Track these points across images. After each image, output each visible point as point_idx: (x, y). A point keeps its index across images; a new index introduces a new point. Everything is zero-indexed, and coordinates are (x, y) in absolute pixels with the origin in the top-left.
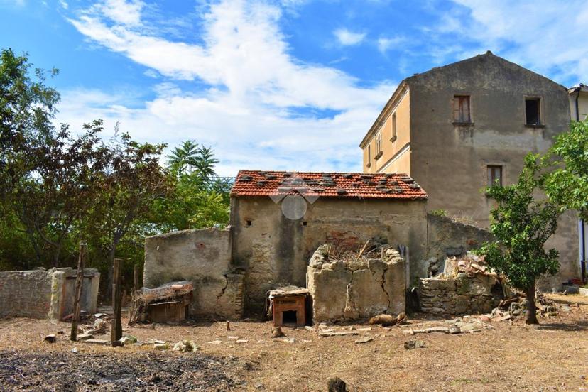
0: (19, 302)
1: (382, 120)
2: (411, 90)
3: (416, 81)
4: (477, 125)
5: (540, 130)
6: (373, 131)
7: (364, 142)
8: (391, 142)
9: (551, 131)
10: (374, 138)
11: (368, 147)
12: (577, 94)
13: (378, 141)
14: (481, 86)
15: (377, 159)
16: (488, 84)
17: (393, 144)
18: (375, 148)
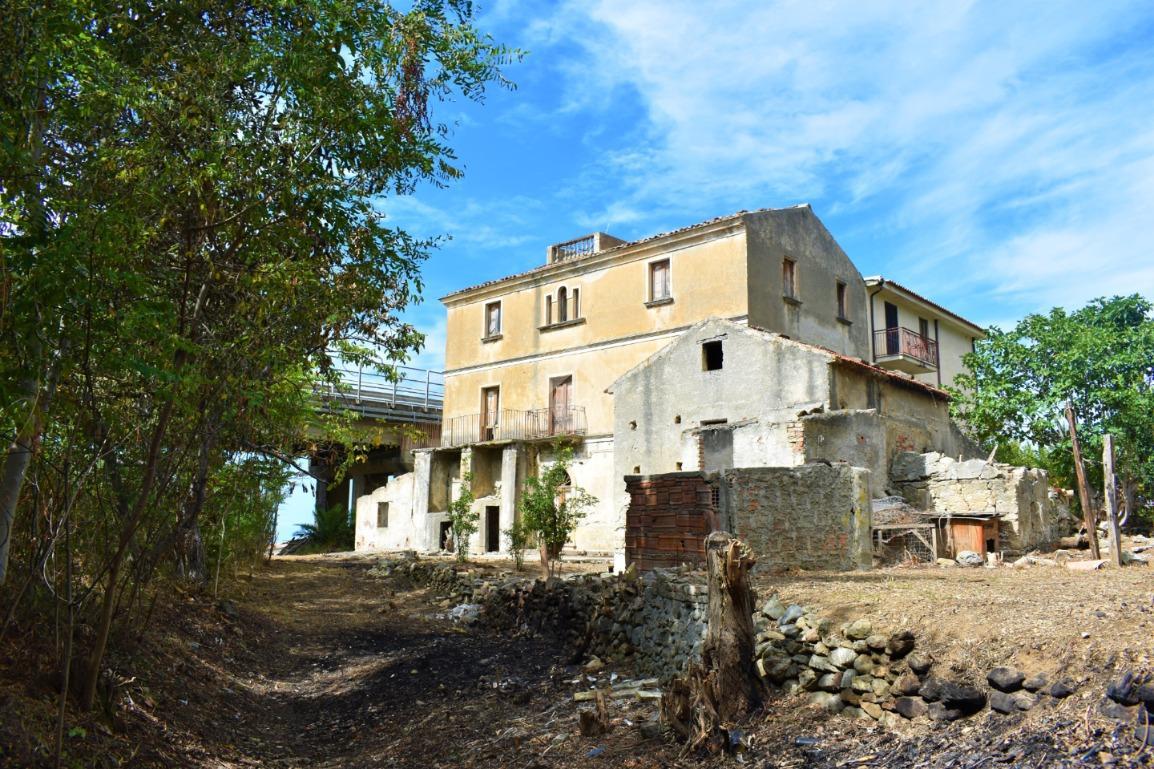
0: (794, 535)
1: (596, 264)
2: (748, 235)
3: (752, 222)
4: (803, 306)
5: (847, 328)
6: (536, 279)
7: (469, 294)
8: (644, 306)
9: (854, 332)
10: (530, 291)
11: (482, 304)
12: (878, 289)
13: (555, 299)
14: (804, 252)
15: (544, 330)
16: (809, 250)
17: (653, 311)
18: (537, 309)
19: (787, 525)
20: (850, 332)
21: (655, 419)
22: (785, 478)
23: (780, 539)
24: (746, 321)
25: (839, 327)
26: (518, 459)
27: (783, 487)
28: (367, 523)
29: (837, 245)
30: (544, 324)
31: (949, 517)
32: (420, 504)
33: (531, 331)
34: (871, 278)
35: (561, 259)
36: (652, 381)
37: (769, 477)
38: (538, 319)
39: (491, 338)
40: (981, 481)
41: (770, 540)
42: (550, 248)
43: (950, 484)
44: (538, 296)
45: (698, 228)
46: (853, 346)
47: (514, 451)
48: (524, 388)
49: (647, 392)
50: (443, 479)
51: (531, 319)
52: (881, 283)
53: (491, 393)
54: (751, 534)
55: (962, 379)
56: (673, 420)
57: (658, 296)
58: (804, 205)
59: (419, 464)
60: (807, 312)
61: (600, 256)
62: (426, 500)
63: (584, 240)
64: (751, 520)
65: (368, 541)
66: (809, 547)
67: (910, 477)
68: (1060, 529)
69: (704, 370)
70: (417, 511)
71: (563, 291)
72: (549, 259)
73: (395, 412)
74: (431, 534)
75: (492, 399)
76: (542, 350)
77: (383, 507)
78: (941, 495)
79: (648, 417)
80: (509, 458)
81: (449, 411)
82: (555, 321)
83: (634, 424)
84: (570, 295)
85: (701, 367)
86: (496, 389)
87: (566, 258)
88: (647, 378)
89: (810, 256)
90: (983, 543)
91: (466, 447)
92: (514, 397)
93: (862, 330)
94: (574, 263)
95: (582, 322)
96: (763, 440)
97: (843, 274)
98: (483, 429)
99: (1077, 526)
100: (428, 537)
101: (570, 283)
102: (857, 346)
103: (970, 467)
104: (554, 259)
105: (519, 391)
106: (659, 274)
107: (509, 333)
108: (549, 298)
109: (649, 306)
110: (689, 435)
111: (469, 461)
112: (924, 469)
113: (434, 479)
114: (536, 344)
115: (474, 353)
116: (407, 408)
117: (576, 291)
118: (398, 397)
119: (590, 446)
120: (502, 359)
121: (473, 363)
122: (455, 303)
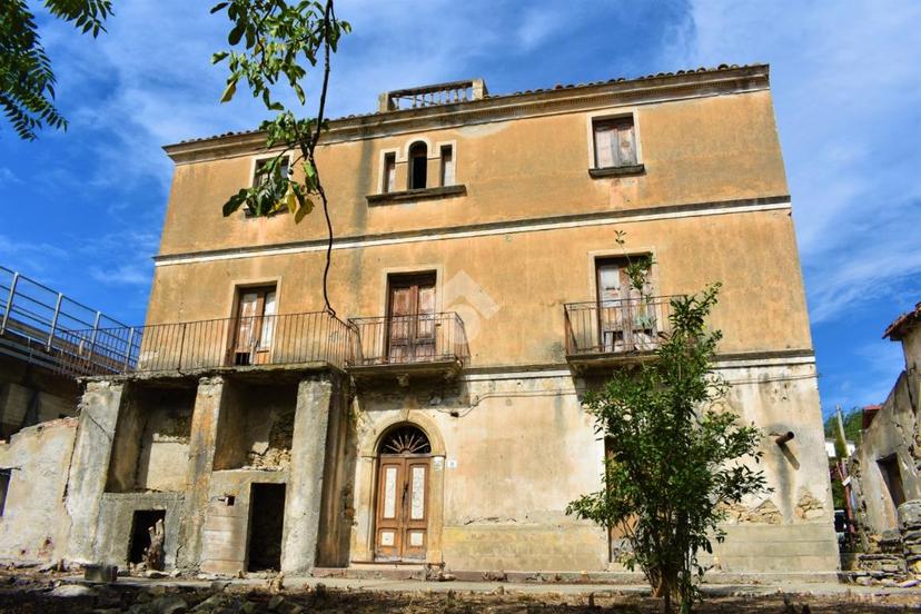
6: (368, 127)
7: (222, 144)
8: (587, 176)
10: (351, 145)
11: (250, 159)
13: (402, 159)
15: (376, 201)
17: (605, 183)
18: (364, 171)
26: (332, 399)
30: (375, 194)
32: (87, 477)
33: (351, 201)
38: (364, 185)
48: (331, 287)
51: (351, 184)
53: (254, 294)
59: (94, 400)
62: (103, 470)
70: (79, 489)
71: (420, 147)
74: (108, 534)
76: (370, 231)
82: (400, 190)
84: (433, 153)
91: (211, 374)
95: (459, 191)
98: (229, 353)
100: (101, 540)
105: (320, 292)
109: (595, 176)
113: (122, 431)
114: (360, 220)
115: (225, 231)
117: (447, 147)
119: (476, 387)
120: (281, 240)
121: (219, 247)
122: (192, 157)
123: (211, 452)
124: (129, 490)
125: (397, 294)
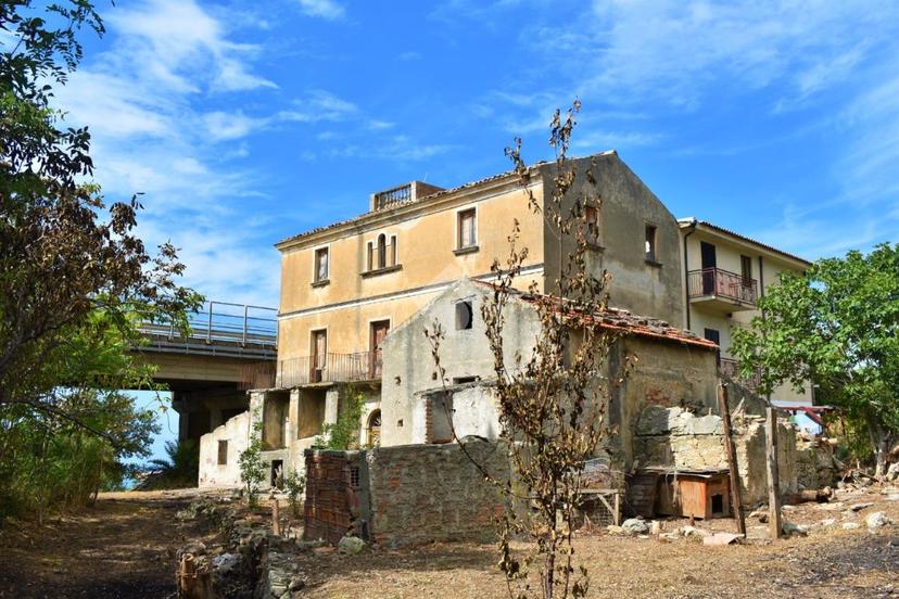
0: (440, 509)
1: (411, 213)
2: (544, 186)
3: (550, 172)
4: (607, 251)
5: (656, 270)
6: (358, 227)
7: (301, 241)
8: (453, 255)
9: (665, 274)
10: (354, 238)
11: (313, 249)
12: (691, 230)
13: (375, 246)
14: (609, 198)
15: (366, 276)
16: (615, 195)
17: (461, 258)
18: (360, 255)
19: (432, 500)
20: (660, 274)
21: (416, 375)
22: (432, 456)
23: (423, 513)
24: (542, 269)
25: (648, 270)
26: (339, 400)
27: (428, 464)
28: (209, 460)
29: (646, 189)
30: (366, 270)
31: (676, 473)
33: (355, 276)
34: (685, 220)
35: (382, 206)
36: (414, 338)
37: (412, 455)
38: (360, 265)
39: (320, 283)
40: (715, 437)
41: (411, 514)
42: (373, 196)
43: (688, 439)
44: (361, 241)
45: (500, 179)
46: (664, 288)
47: (336, 393)
48: (347, 332)
49: (410, 349)
50: (277, 419)
51: (354, 265)
52: (693, 225)
53: (320, 336)
54: (390, 510)
55: (758, 322)
56: (430, 377)
57: (467, 244)
58: (610, 152)
59: (254, 404)
60: (612, 257)
61: (416, 204)
63: (403, 188)
64: (391, 497)
65: (210, 477)
66: (457, 520)
67: (653, 431)
68: (820, 478)
69: (457, 329)
71: (382, 238)
72: (372, 208)
73: (245, 350)
75: (320, 342)
76: (363, 296)
77: (223, 445)
78: (680, 449)
79: (410, 372)
80: (331, 399)
81: (283, 353)
82: (375, 267)
83: (398, 378)
84: (388, 242)
85: (454, 327)
86: (324, 332)
87: (388, 206)
88: (410, 335)
89: (615, 202)
90: (707, 499)
91: (294, 388)
92: (339, 340)
93: (675, 271)
94: (391, 212)
95: (399, 268)
96: (476, 405)
97: (653, 217)
98: (312, 371)
99: (841, 474)
101: (389, 231)
102: (668, 287)
103: (707, 422)
104: (376, 207)
105: (344, 334)
106: (467, 222)
107: (336, 278)
108: (370, 245)
109: (457, 254)
110: (418, 397)
111: (297, 403)
112: (666, 424)
113: (267, 419)
114: (359, 290)
115: (305, 297)
116: (257, 346)
117: (394, 238)
118: (248, 336)
120: (329, 303)
121: (304, 307)
122: (288, 249)
123: (296, 430)
124: (278, 448)
125: (378, 332)
